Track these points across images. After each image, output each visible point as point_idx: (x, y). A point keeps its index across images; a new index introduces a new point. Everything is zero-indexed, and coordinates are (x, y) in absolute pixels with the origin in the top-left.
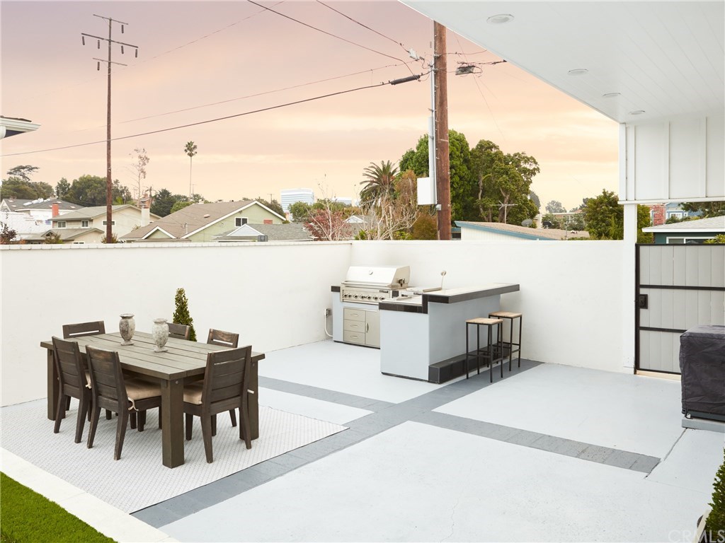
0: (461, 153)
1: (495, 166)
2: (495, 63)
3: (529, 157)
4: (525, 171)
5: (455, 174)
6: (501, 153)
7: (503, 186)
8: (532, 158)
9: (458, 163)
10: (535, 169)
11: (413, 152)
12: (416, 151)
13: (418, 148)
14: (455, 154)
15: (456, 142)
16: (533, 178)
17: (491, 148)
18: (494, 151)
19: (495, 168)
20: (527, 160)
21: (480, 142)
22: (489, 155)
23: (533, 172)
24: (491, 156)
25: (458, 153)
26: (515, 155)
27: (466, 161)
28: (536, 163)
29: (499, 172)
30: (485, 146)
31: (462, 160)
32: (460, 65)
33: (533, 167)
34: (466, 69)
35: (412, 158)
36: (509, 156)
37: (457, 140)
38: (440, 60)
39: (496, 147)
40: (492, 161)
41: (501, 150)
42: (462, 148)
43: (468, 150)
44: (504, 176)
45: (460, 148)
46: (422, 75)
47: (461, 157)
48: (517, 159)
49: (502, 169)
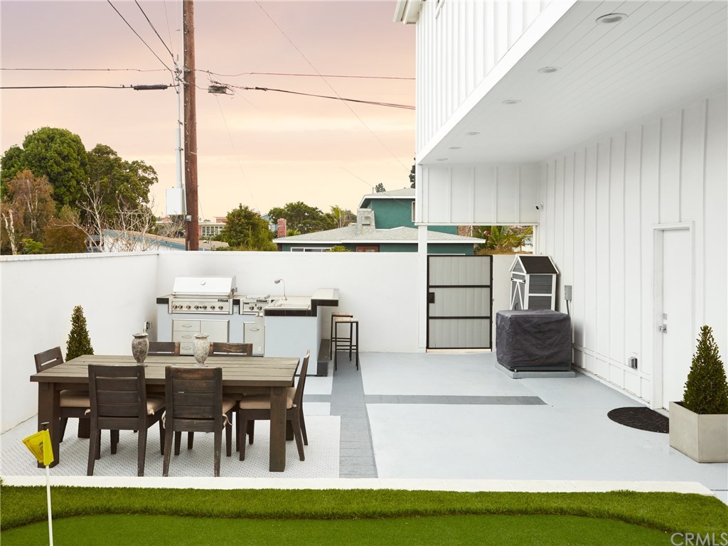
0: (78, 155)
1: (115, 172)
2: (247, 89)
3: (148, 166)
4: (143, 179)
5: (72, 177)
6: (120, 159)
7: (124, 194)
8: (151, 167)
9: (76, 166)
10: (153, 179)
11: (18, 149)
12: (22, 148)
13: (25, 145)
14: (72, 156)
15: (73, 144)
16: (150, 187)
17: (108, 153)
18: (112, 157)
19: (115, 175)
20: (146, 169)
21: (98, 146)
22: (108, 160)
23: (150, 182)
24: (110, 162)
25: (75, 155)
26: (134, 163)
27: (83, 164)
28: (155, 173)
29: (119, 179)
30: (102, 151)
31: (79, 163)
32: (212, 84)
33: (151, 176)
34: (218, 89)
35: (18, 156)
36: (127, 163)
37: (73, 141)
38: (189, 75)
39: (114, 153)
40: (112, 167)
41: (119, 156)
42: (79, 150)
43: (85, 152)
44: (125, 183)
45: (76, 149)
46: (171, 86)
47: (78, 159)
48: (135, 167)
49: (123, 176)
